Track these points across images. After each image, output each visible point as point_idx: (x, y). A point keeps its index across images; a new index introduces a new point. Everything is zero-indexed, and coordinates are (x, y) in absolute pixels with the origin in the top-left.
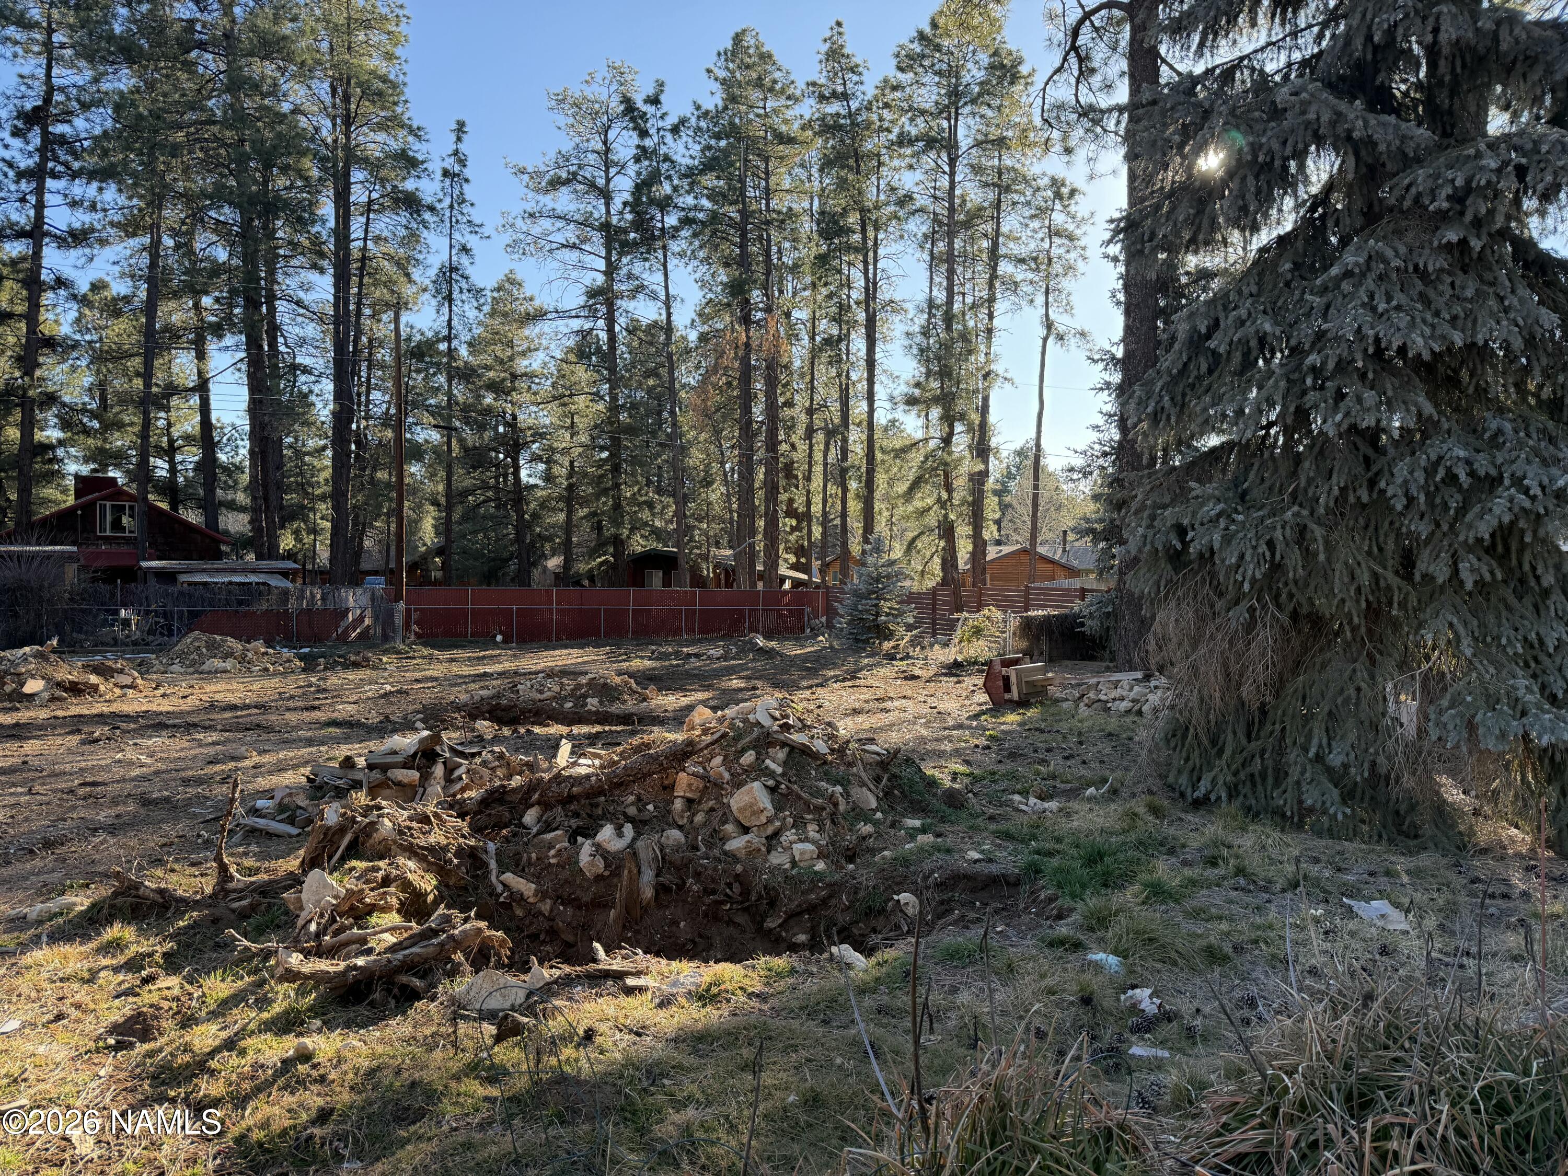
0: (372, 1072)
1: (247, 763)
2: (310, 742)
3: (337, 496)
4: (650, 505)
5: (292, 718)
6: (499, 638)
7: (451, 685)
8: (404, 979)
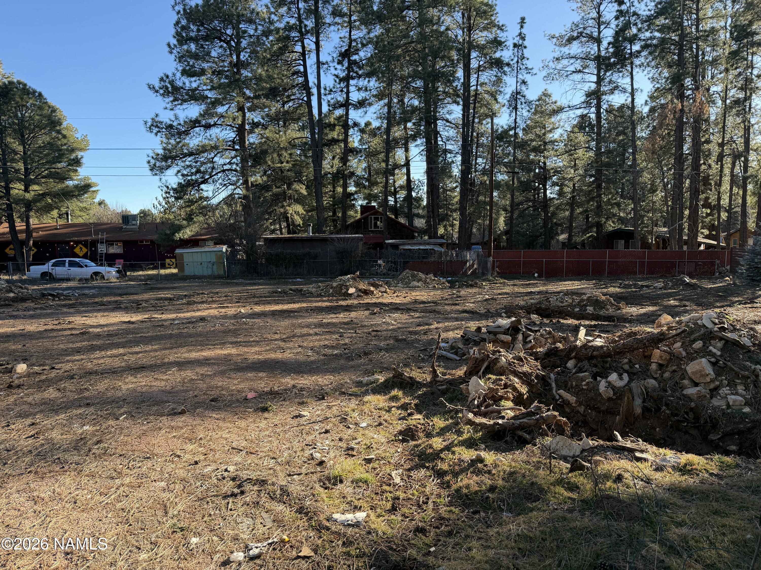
0: (511, 474)
1: (432, 327)
2: (457, 319)
3: (462, 209)
4: (618, 205)
5: (448, 308)
6: (536, 275)
7: (516, 297)
8: (520, 433)
